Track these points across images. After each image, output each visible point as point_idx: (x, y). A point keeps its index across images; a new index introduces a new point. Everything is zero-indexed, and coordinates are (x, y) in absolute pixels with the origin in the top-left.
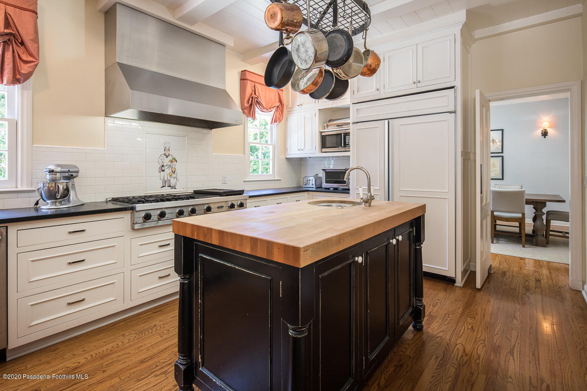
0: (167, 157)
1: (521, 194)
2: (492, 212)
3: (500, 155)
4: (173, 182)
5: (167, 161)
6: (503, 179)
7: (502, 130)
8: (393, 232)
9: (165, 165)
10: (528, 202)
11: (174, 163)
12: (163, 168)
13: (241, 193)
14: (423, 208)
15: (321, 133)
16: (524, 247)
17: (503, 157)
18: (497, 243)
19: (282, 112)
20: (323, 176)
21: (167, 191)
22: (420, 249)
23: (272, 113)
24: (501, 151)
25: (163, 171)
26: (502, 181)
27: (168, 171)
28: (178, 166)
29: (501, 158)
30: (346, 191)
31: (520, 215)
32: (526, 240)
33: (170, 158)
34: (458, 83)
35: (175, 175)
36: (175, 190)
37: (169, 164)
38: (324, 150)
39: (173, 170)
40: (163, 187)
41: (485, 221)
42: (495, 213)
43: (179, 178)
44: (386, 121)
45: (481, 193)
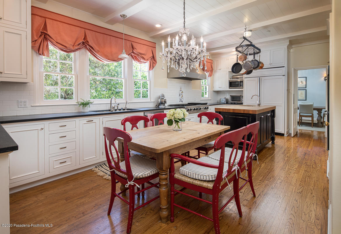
1: (312, 105)
2: (300, 113)
3: (305, 89)
4: (182, 100)
5: (181, 92)
6: (306, 100)
7: (306, 77)
8: (268, 112)
9: (180, 94)
10: (315, 109)
13: (206, 104)
14: (275, 107)
15: (229, 81)
16: (312, 127)
17: (306, 90)
18: (301, 126)
19: (212, 72)
20: (230, 98)
21: (181, 103)
22: (274, 120)
23: (209, 73)
24: (305, 87)
26: (306, 101)
27: (181, 96)
28: (183, 94)
29: (305, 90)
30: (242, 104)
31: (311, 115)
32: (313, 126)
34: (286, 65)
38: (230, 88)
41: (295, 114)
42: (301, 114)
44: (259, 78)
45: (294, 104)
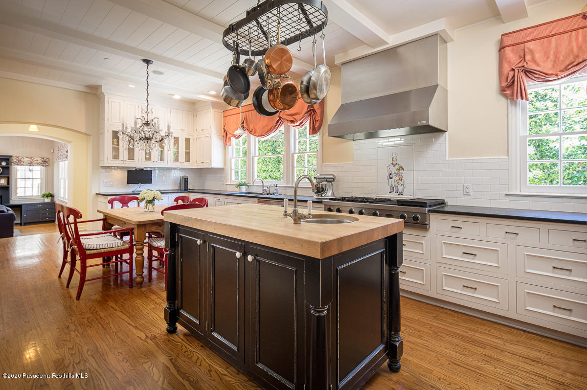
0: (394, 166)
4: (400, 188)
5: (394, 170)
9: (393, 173)
11: (401, 171)
12: (391, 176)
25: (391, 178)
33: (397, 167)
35: (402, 182)
36: (402, 196)
37: (397, 172)
39: (400, 177)
40: (391, 192)
43: (406, 185)
